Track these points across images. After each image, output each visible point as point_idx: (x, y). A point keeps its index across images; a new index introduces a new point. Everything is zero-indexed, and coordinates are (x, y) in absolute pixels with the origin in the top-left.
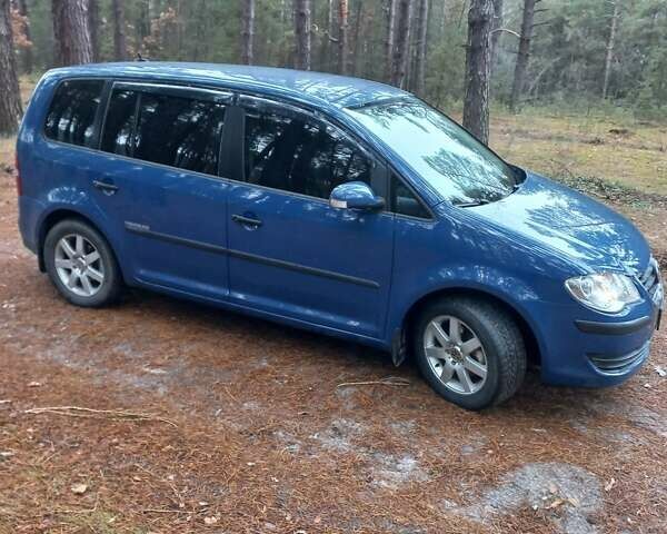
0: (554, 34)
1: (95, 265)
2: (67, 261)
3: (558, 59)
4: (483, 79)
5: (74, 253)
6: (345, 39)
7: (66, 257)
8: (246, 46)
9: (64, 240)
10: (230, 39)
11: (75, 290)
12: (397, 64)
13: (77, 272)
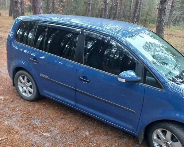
0: (181, 4)
1: (31, 87)
2: (22, 84)
3: (182, 12)
4: (163, 19)
5: (24, 82)
6: (118, 5)
7: (21, 83)
8: (89, 6)
9: (21, 77)
10: (85, 4)
11: (24, 94)
12: (135, 13)
13: (25, 88)
